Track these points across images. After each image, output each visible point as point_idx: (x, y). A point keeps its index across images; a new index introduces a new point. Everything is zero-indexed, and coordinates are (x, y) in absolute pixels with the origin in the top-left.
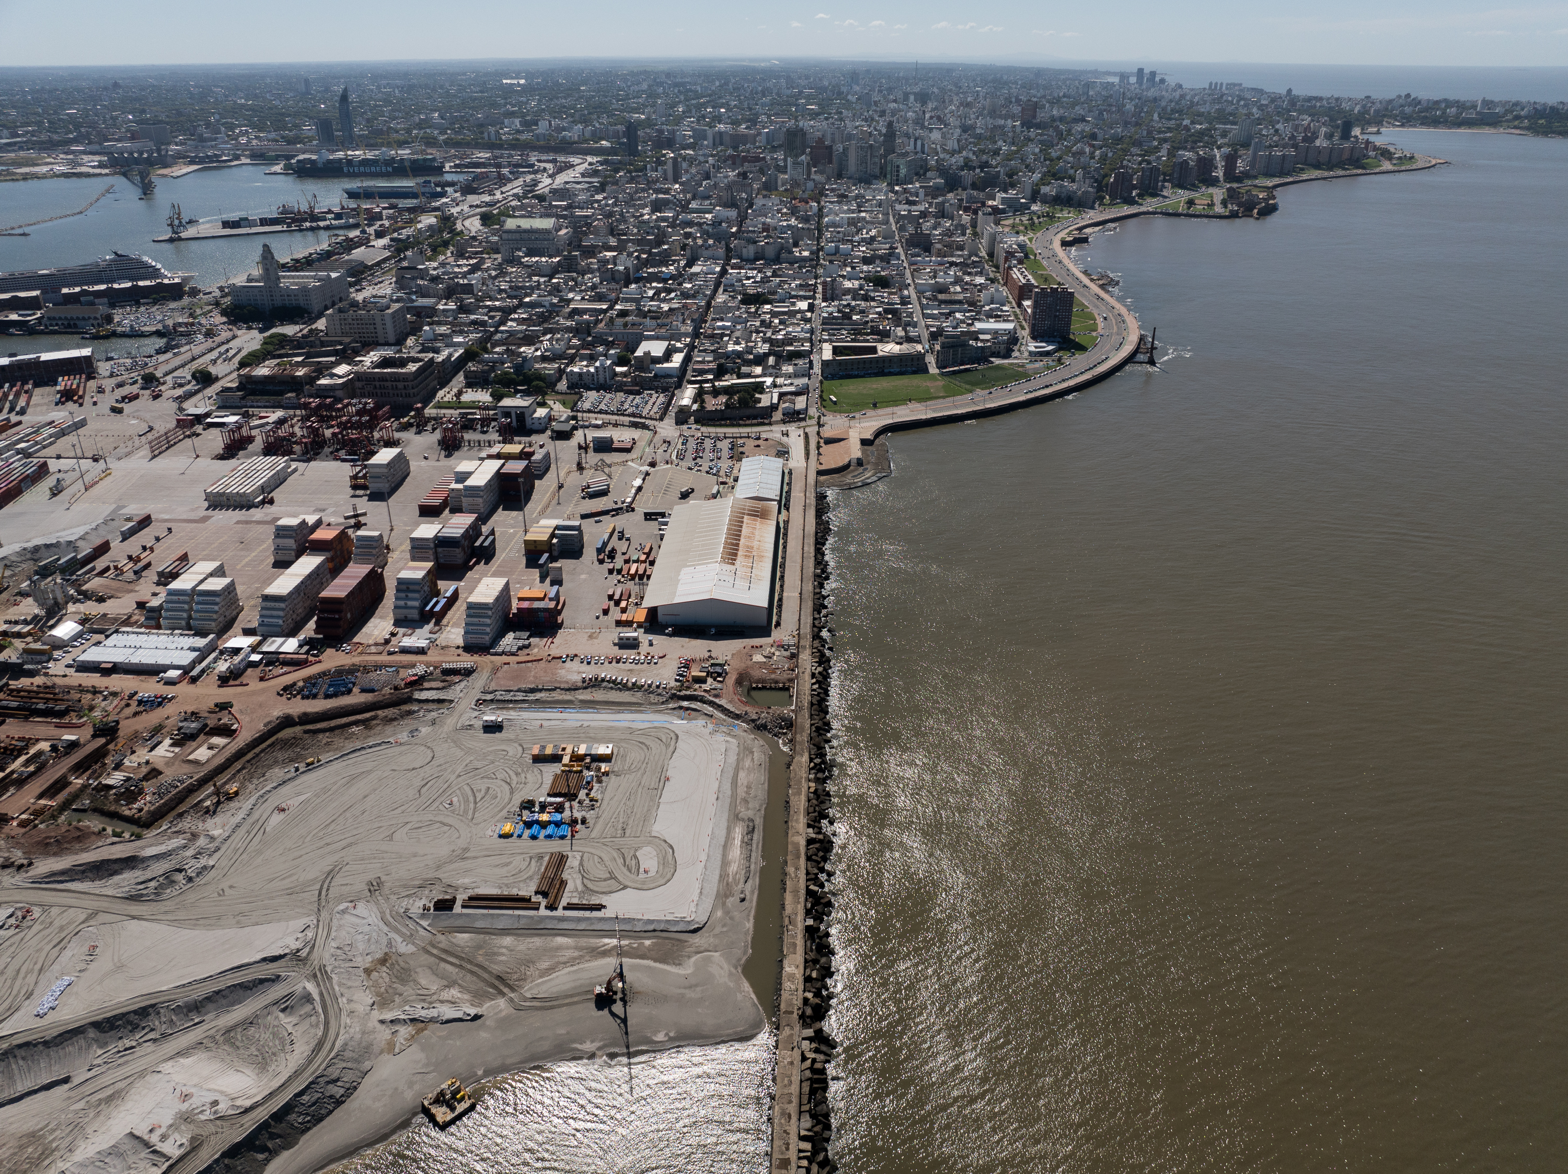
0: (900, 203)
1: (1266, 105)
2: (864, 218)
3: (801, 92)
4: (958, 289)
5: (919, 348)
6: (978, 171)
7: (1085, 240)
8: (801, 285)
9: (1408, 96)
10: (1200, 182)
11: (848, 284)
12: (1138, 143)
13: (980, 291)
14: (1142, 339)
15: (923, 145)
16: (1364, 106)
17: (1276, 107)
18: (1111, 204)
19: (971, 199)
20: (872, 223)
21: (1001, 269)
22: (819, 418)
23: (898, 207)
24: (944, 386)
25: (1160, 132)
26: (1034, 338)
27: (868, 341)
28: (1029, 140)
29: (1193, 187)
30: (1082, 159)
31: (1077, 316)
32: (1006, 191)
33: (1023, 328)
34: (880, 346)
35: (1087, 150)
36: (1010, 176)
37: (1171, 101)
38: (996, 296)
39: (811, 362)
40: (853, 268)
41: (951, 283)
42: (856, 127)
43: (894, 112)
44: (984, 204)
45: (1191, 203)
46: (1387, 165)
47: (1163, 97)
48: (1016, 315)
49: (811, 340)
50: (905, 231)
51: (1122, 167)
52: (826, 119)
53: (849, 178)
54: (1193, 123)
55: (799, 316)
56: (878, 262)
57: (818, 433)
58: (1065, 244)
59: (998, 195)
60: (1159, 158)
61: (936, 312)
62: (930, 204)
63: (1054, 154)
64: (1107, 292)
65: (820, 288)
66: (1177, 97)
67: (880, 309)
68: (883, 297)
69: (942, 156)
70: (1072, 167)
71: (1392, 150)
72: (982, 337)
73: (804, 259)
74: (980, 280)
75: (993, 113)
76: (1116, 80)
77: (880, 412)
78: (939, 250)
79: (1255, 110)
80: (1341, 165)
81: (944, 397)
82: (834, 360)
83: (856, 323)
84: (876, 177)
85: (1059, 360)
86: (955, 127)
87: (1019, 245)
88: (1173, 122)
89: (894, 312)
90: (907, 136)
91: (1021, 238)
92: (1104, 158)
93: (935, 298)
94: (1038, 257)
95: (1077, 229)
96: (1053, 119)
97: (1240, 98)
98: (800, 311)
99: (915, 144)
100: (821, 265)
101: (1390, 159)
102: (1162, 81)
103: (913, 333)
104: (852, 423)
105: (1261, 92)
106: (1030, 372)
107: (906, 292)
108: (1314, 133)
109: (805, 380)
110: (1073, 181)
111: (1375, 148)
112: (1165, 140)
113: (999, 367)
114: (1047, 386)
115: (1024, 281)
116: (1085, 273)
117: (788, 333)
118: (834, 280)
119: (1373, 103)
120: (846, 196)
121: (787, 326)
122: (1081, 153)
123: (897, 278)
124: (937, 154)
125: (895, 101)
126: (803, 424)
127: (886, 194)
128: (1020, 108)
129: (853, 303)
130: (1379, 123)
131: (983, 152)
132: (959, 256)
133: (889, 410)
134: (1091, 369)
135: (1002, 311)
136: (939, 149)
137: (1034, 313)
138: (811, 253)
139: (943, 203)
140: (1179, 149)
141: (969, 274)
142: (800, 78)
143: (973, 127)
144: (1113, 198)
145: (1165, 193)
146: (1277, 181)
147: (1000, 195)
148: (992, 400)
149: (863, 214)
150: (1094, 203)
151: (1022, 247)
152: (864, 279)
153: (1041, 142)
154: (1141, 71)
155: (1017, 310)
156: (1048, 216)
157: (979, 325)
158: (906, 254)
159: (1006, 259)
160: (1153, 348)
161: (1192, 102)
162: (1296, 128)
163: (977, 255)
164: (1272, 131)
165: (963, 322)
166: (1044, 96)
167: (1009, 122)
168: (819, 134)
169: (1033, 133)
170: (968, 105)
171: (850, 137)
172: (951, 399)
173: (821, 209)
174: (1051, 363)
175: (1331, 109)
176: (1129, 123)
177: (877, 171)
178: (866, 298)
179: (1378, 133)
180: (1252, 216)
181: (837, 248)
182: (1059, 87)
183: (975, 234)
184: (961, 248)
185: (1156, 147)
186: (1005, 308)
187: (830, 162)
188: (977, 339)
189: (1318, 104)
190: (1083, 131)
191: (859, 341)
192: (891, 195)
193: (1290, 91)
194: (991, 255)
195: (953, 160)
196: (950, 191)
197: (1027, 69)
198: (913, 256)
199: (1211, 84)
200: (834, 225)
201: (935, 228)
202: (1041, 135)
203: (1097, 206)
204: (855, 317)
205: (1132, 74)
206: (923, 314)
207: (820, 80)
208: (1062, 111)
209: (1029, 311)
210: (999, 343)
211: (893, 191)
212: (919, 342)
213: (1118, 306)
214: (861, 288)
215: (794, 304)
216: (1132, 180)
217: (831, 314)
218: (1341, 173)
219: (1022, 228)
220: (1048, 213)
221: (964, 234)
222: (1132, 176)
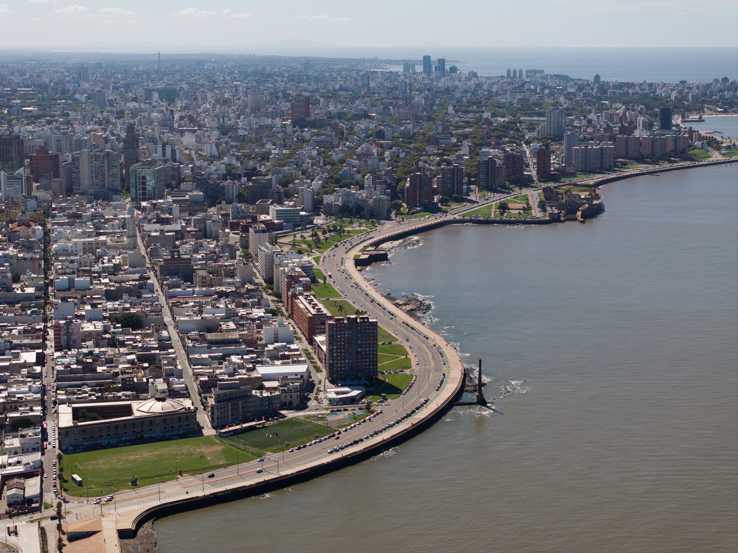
0: (149, 222)
1: (574, 94)
2: (104, 243)
3: (14, 91)
4: (232, 325)
5: (187, 403)
6: (244, 179)
7: (383, 257)
8: (25, 331)
9: (725, 80)
10: (511, 182)
11: (88, 327)
12: (434, 141)
13: (259, 327)
14: (466, 374)
15: (173, 152)
16: (680, 92)
17: (586, 96)
18: (411, 213)
19: (238, 214)
20: (115, 248)
21: (284, 298)
22: (59, 506)
23: (147, 227)
24: (224, 452)
25: (457, 127)
26: (334, 381)
27: (119, 399)
28: (304, 141)
29: (504, 189)
30: (370, 162)
31: (383, 351)
32: (280, 203)
33: (318, 370)
34: (135, 405)
35: (375, 151)
36: (285, 185)
37: (466, 91)
38: (281, 331)
39: (44, 432)
40: (94, 306)
41: (222, 319)
42: (88, 132)
43: (134, 113)
44: (255, 220)
45: (503, 207)
46: (716, 156)
47: (456, 87)
48: (308, 354)
49: (43, 403)
50: (159, 256)
51: (419, 170)
52: (49, 122)
53: (82, 194)
54: (494, 115)
55: (24, 371)
56: (125, 296)
57: (59, 527)
58: (359, 263)
59: (272, 208)
60: (460, 157)
61: (205, 356)
62: (188, 222)
63: (335, 156)
64: (418, 319)
65: (51, 333)
66: (473, 87)
67: (133, 357)
68: (135, 341)
69: (198, 163)
70: (358, 172)
71: (719, 139)
72: (267, 384)
73: (29, 298)
74: (258, 313)
75: (256, 110)
76: (400, 69)
77: (142, 491)
78: (204, 278)
79: (562, 99)
80: (666, 157)
81: (225, 466)
82: (75, 427)
83: (102, 376)
84: (117, 192)
85: (368, 407)
86: (212, 129)
87: (304, 268)
88: (471, 115)
89: (151, 359)
90: (153, 140)
91: (306, 258)
92: (395, 159)
93: (203, 339)
94: (328, 281)
95: (372, 245)
96: (330, 116)
97: (544, 87)
98: (25, 365)
99: (164, 150)
100: (51, 303)
101: (718, 149)
102: (453, 69)
103: (177, 384)
104: (105, 509)
105: (566, 78)
106: (333, 426)
107: (165, 333)
108: (631, 123)
109: (37, 456)
110: (362, 187)
111: (700, 138)
112: (465, 136)
113: (293, 422)
114: (356, 442)
115: (313, 312)
116: (388, 297)
117: (11, 395)
118: (69, 323)
119: (690, 88)
120: (80, 217)
121: (9, 385)
122: (368, 154)
123: (152, 316)
124: (192, 161)
125: (135, 100)
126: (37, 516)
127: (131, 212)
128: (289, 105)
129: (97, 351)
130: (700, 110)
131: (248, 157)
132: (230, 284)
133: (154, 488)
134: (408, 416)
135: (290, 350)
136: (194, 155)
137: (330, 350)
138: (38, 289)
139: (204, 220)
140: (482, 145)
141: (244, 306)
142: (12, 74)
143: (234, 128)
144: (411, 205)
145: (472, 197)
146: (599, 178)
147: (274, 208)
148: (288, 465)
149: (103, 238)
150: (389, 212)
151: (307, 269)
152: (109, 318)
153: (318, 143)
154: (427, 59)
155: (309, 347)
156: (335, 230)
157: (261, 370)
158: (162, 285)
159: (289, 286)
160: (481, 385)
161: (490, 92)
162: (611, 117)
163: (252, 282)
164: (584, 122)
165: (242, 366)
166: (317, 90)
167: (278, 121)
168: (40, 142)
169: (307, 133)
170: (226, 102)
171: (80, 144)
172: (235, 467)
173: (47, 233)
174: (358, 412)
175: (645, 96)
176: (421, 118)
177: (118, 184)
178: (113, 343)
179: (701, 120)
180: (575, 220)
181: (71, 283)
182: (334, 79)
183: (247, 256)
184: (232, 274)
185: (455, 145)
186: (293, 347)
187: (57, 175)
188: (261, 388)
189: (631, 91)
190: (367, 129)
191: (107, 400)
192: (136, 212)
193: (597, 77)
194: (269, 281)
195: (213, 168)
196: (212, 205)
197: (293, 59)
198: (170, 286)
199: (509, 71)
200: (65, 252)
201: (196, 251)
202: (318, 135)
203: (393, 215)
204: (100, 369)
205: (417, 62)
206: (189, 360)
207: (39, 76)
208: (340, 106)
209: (324, 348)
210: (290, 391)
211: (139, 208)
212: (187, 396)
213: (431, 334)
214: (106, 331)
215: (17, 356)
216: (431, 183)
217: (68, 366)
218: (667, 166)
219: (304, 246)
220: (335, 227)
221: (233, 257)
222: (430, 180)
